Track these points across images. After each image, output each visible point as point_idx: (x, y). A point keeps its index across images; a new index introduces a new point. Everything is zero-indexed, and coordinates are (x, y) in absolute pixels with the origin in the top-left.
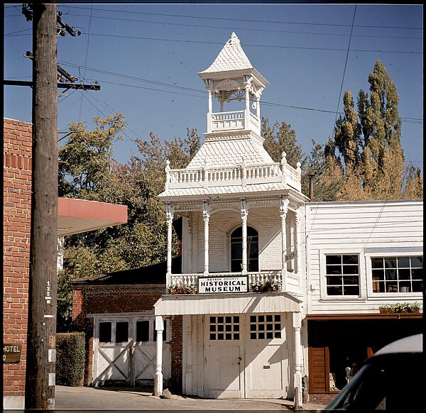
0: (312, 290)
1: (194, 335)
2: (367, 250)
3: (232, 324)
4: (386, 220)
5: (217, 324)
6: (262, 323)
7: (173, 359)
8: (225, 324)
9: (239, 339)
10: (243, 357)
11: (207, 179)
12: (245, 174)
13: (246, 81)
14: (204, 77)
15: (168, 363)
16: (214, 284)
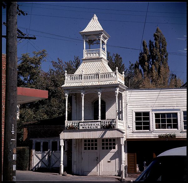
0: (129, 128)
1: (77, 148)
2: (153, 110)
3: (94, 143)
5: (87, 143)
6: (107, 142)
7: (68, 158)
8: (91, 143)
9: (97, 149)
10: (98, 157)
11: (83, 79)
12: (100, 76)
13: (100, 36)
14: (82, 34)
15: (66, 160)
16: (86, 125)
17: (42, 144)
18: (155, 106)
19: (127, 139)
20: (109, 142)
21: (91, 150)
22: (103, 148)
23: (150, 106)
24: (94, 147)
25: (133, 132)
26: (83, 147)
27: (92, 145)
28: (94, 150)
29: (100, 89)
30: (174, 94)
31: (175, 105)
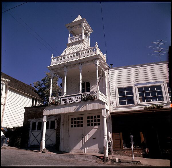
0: (113, 103)
1: (65, 126)
2: (135, 85)
3: (80, 120)
4: (142, 72)
5: (74, 121)
6: (92, 119)
7: (57, 136)
9: (83, 127)
10: (84, 134)
11: (66, 58)
12: (81, 53)
13: (82, 24)
14: (67, 26)
15: (55, 138)
16: (67, 99)
17: (37, 124)
18: (137, 80)
19: (111, 113)
20: (93, 119)
21: (77, 128)
22: (88, 125)
23: (132, 81)
24: (80, 124)
25: (117, 107)
26: (70, 124)
27: (78, 122)
28: (80, 128)
29: (80, 64)
30: (155, 68)
31: (158, 78)
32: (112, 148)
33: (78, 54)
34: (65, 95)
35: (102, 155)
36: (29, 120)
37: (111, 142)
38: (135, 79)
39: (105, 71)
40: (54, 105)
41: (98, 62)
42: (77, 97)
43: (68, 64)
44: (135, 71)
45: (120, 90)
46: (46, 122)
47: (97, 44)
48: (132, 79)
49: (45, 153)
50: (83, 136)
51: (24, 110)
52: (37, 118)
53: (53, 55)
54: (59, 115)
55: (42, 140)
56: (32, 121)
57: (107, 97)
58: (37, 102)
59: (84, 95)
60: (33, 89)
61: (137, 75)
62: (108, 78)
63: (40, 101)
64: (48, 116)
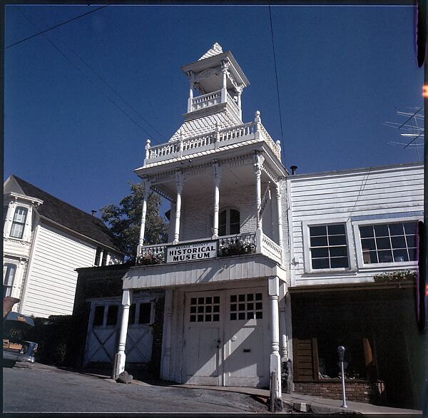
0: (295, 264)
1: (174, 317)
2: (353, 219)
3: (213, 305)
4: (372, 187)
5: (197, 305)
6: (243, 303)
7: (154, 341)
8: (205, 305)
9: (218, 320)
10: (222, 340)
11: (182, 149)
12: (219, 137)
13: (223, 65)
14: (186, 70)
15: (150, 346)
16: (182, 252)
18: (357, 208)
19: (290, 289)
20: (246, 303)
21: (204, 323)
22: (233, 317)
23: (346, 209)
24: (212, 314)
25: (306, 274)
26: (188, 315)
27: (209, 309)
28: (212, 323)
30: (404, 178)
31: (410, 204)
32: (290, 376)
33: (212, 138)
34: (177, 241)
35: (266, 393)
36: (87, 300)
37: (289, 361)
38: (353, 204)
39: (278, 184)
40: (150, 264)
41: (261, 160)
42: (206, 246)
43: (187, 164)
44: (354, 183)
45: (315, 230)
46: (128, 307)
47: (258, 116)
48: (345, 205)
49: (123, 382)
50: (219, 344)
51: (77, 274)
52: (106, 295)
53: (149, 141)
54: (160, 291)
55: (117, 350)
56: (94, 302)
57: (282, 247)
58: (109, 257)
59: (223, 243)
60: (98, 224)
61: (357, 193)
62: (286, 200)
63: (114, 254)
64: (135, 292)
